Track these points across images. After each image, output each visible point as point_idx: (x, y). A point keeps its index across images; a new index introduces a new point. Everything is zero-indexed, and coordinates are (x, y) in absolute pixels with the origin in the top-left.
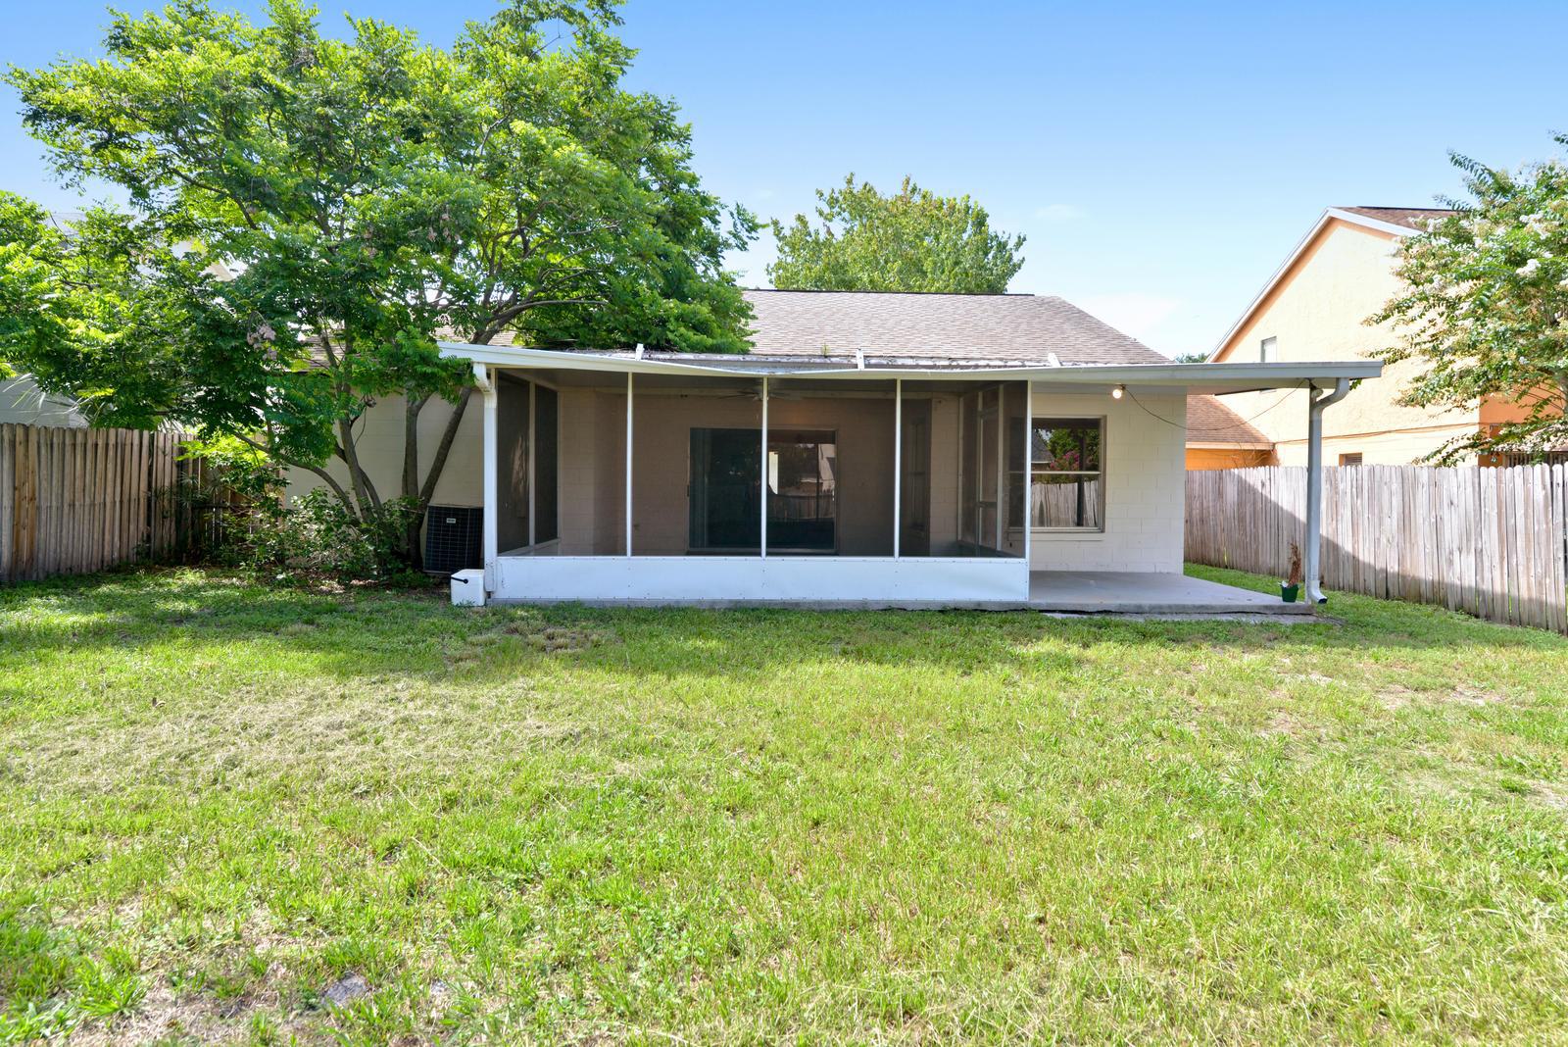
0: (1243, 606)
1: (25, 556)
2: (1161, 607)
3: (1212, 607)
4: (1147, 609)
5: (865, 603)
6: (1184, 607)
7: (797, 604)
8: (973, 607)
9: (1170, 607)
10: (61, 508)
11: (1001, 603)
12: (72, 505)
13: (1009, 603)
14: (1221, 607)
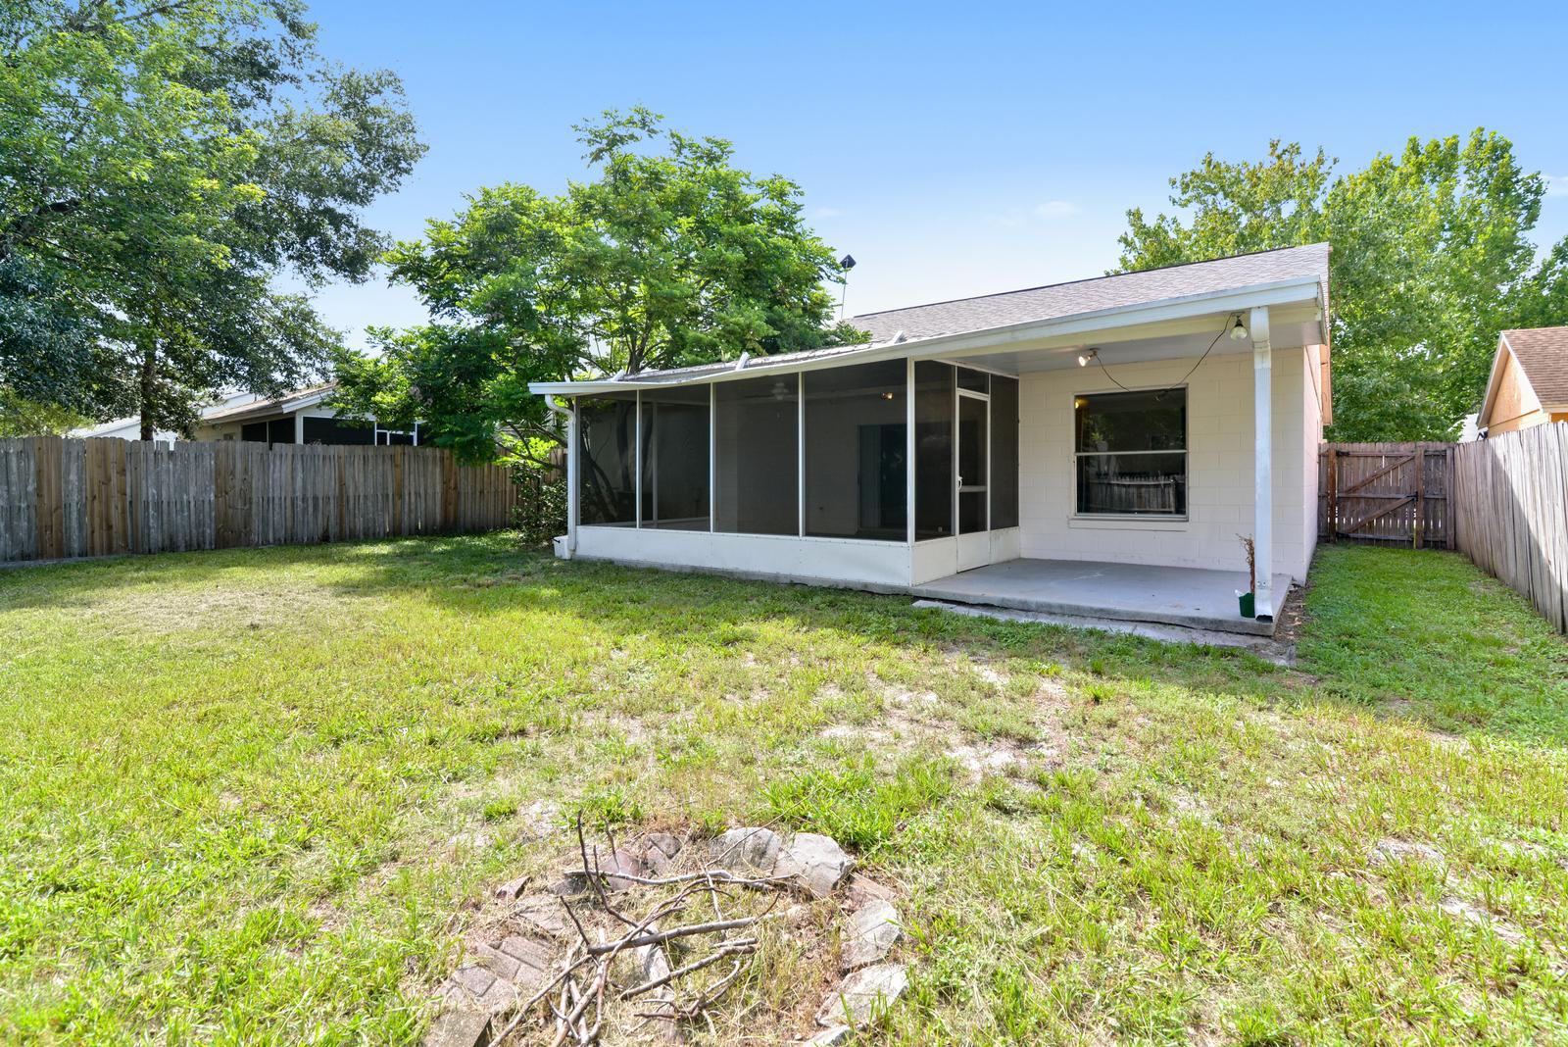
0: (1158, 616)
1: (452, 519)
2: (1050, 606)
3: (1116, 612)
4: (1034, 607)
5: (777, 576)
6: (1078, 608)
7: (731, 573)
8: (860, 588)
9: (1061, 607)
10: (474, 493)
11: (884, 587)
12: (482, 492)
13: (892, 587)
14: (1127, 613)
